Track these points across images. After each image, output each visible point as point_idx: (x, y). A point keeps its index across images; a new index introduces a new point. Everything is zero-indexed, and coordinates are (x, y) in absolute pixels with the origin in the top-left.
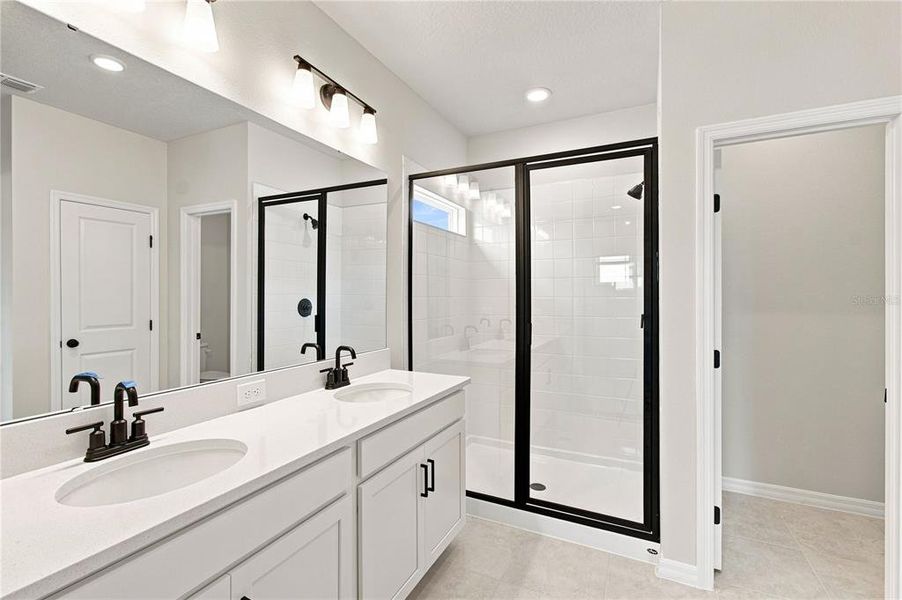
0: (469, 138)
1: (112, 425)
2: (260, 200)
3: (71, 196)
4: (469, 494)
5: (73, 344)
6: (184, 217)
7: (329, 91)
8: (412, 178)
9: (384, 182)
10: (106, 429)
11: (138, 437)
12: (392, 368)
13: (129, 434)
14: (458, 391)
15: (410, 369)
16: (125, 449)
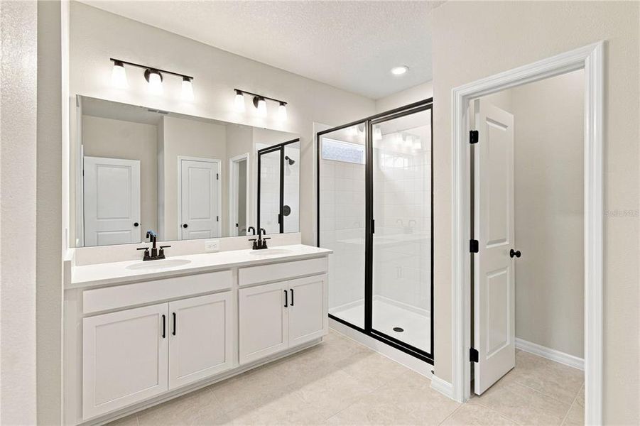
0: (376, 101)
1: (152, 249)
2: (259, 151)
3: (187, 158)
4: (330, 316)
5: (185, 226)
6: (231, 163)
7: (257, 99)
8: (319, 134)
9: (298, 140)
10: (150, 250)
11: (162, 256)
12: (303, 243)
13: (158, 254)
14: (324, 257)
15: (318, 246)
16: (156, 259)
